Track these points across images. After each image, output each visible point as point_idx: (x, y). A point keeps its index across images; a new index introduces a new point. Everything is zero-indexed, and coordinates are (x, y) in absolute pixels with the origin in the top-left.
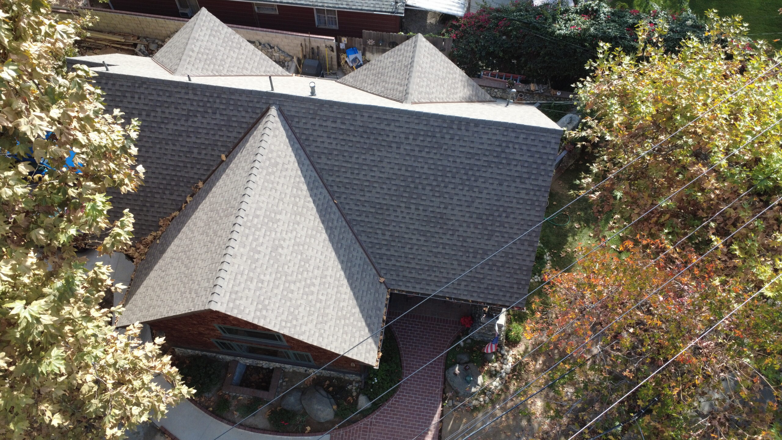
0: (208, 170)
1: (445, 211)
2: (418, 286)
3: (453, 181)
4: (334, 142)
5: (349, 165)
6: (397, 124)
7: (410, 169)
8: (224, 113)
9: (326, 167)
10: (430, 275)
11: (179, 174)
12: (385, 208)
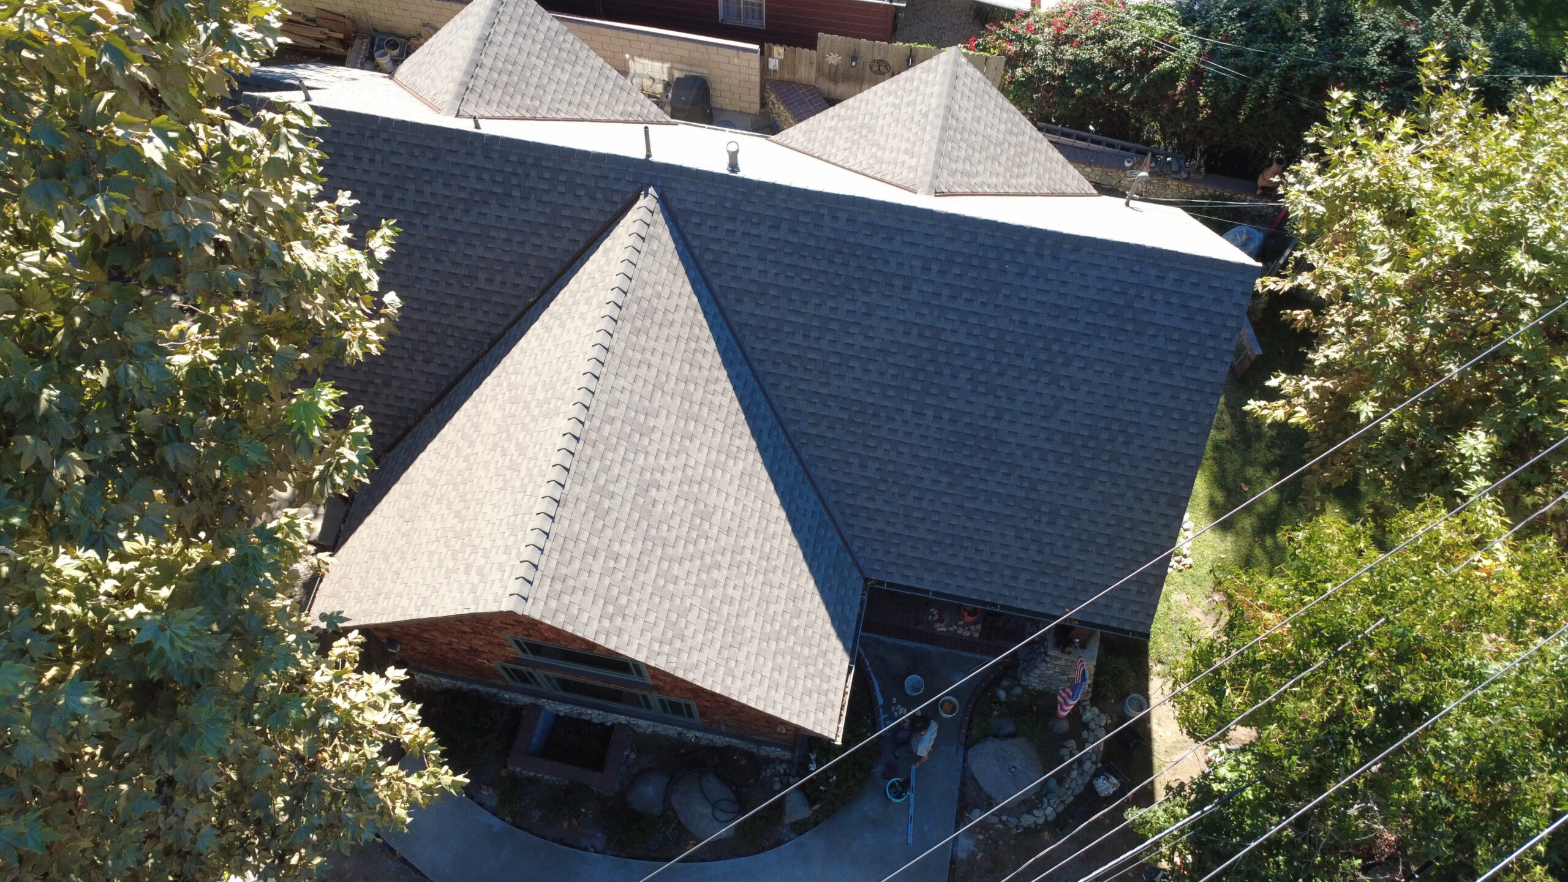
0: (505, 315)
1: (995, 425)
2: (928, 577)
3: (1018, 363)
4: (773, 271)
5: (801, 320)
6: (908, 239)
7: (928, 333)
8: (546, 198)
9: (752, 322)
10: (955, 556)
11: (445, 321)
12: (870, 412)
